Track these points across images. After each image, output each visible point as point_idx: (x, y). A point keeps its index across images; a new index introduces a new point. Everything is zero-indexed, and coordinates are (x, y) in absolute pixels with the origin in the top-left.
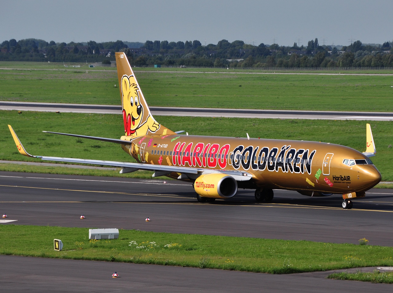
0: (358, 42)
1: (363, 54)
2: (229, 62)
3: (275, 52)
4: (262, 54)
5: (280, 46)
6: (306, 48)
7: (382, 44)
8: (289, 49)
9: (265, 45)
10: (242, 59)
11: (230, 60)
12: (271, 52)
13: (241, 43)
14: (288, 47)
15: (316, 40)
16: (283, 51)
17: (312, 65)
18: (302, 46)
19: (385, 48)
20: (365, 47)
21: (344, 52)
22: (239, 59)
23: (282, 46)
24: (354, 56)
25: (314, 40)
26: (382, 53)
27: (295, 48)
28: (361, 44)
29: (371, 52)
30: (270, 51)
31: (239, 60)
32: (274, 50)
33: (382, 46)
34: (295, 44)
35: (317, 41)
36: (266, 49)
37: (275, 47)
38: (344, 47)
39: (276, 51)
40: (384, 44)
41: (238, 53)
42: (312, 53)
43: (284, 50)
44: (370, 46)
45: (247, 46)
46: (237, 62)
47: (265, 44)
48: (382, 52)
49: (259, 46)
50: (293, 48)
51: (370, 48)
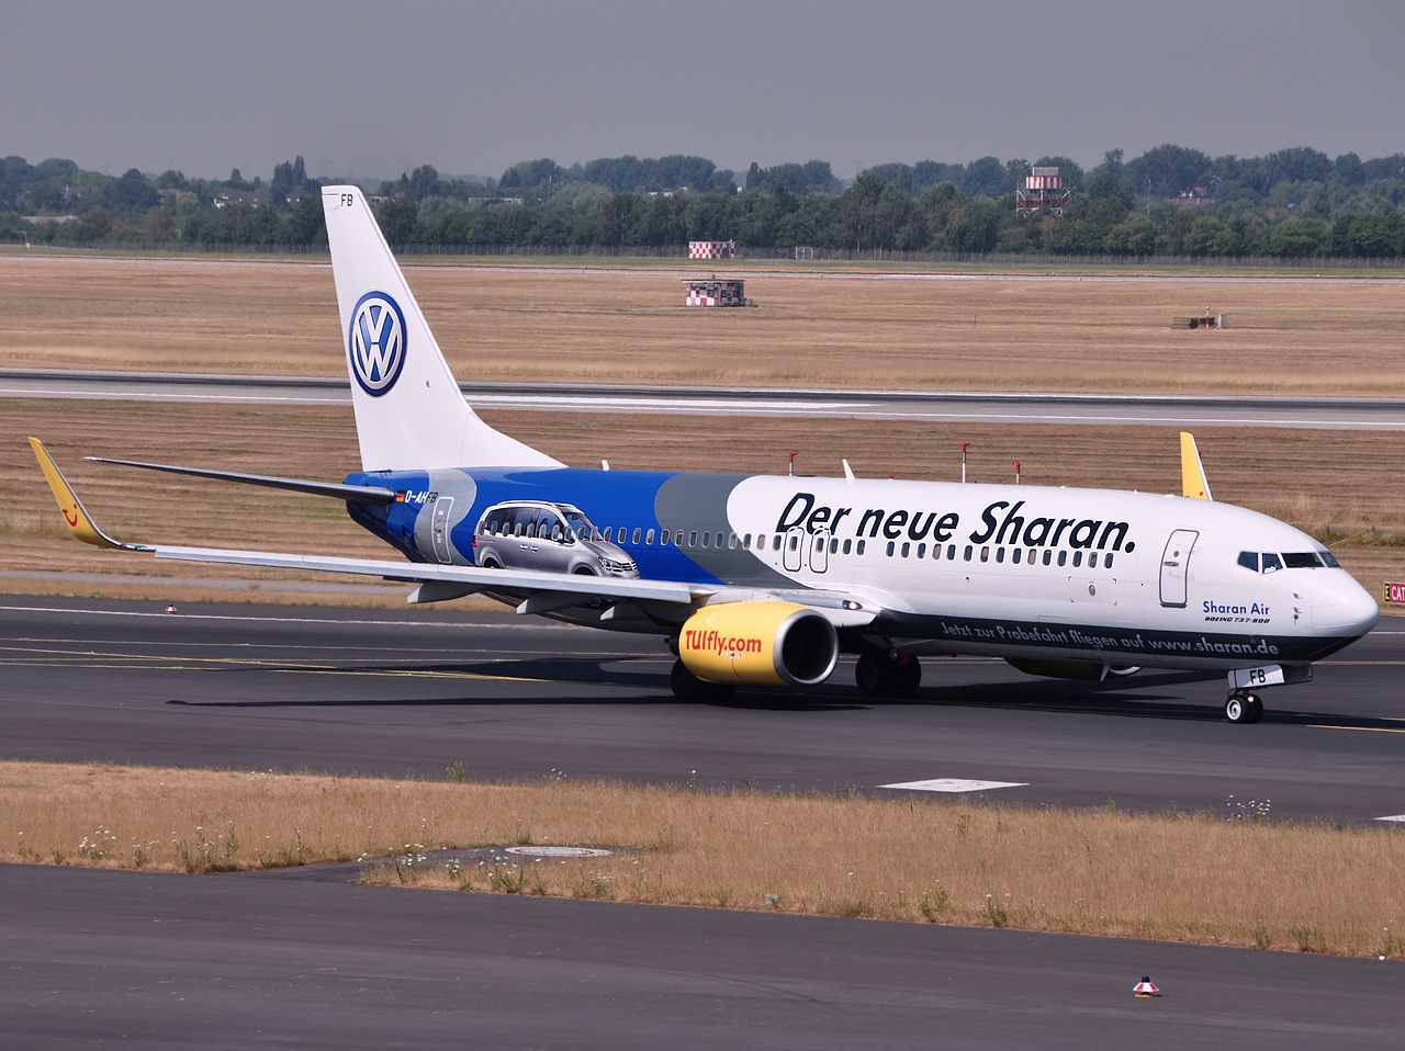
0: (427, 169)
1: (442, 206)
2: (32, 225)
3: (174, 196)
4: (132, 202)
5: (188, 177)
6: (270, 185)
7: (498, 176)
8: (218, 187)
9: (144, 175)
10: (71, 217)
11: (33, 220)
12: (160, 197)
13: (67, 167)
14: (214, 183)
15: (300, 162)
16: (199, 194)
17: (289, 237)
18: (257, 179)
19: (506, 190)
20: (448, 187)
21: (385, 198)
22: (62, 216)
23: (197, 178)
24: (414, 211)
25: (293, 162)
26: (496, 206)
27: (235, 183)
28: (435, 175)
29: (466, 199)
30: (160, 191)
31: (61, 220)
32: (172, 191)
33: (497, 183)
34: (236, 173)
35: (303, 164)
36: (144, 185)
37: (174, 179)
38: (384, 183)
39: (178, 193)
40: (504, 178)
41: (59, 196)
42: (289, 200)
43: (204, 191)
44: (462, 182)
45: (86, 175)
46: (57, 224)
47: (142, 170)
48: (498, 201)
49: (124, 175)
50: (228, 184)
51: (460, 189)
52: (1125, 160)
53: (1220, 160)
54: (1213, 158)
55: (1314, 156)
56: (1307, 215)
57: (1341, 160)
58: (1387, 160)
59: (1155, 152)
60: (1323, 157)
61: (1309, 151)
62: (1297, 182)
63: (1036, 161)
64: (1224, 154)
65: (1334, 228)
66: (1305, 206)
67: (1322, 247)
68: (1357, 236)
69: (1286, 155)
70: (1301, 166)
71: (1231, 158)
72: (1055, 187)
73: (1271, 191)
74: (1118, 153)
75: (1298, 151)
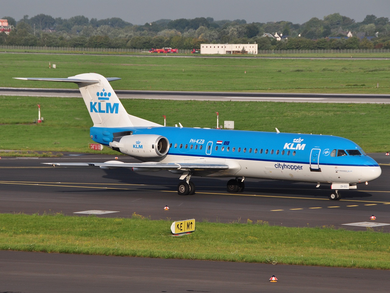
52: (29, 18)
53: (57, 19)
54: (55, 18)
55: (85, 18)
56: (82, 35)
57: (92, 20)
58: (105, 20)
59: (38, 15)
60: (87, 19)
61: (83, 17)
62: (80, 26)
63: (2, 17)
64: (58, 17)
65: (89, 39)
66: (82, 33)
67: (86, 44)
68: (96, 42)
69: (76, 18)
70: (81, 21)
71: (60, 18)
72: (6, 25)
73: (72, 29)
74: (27, 16)
75: (80, 16)
